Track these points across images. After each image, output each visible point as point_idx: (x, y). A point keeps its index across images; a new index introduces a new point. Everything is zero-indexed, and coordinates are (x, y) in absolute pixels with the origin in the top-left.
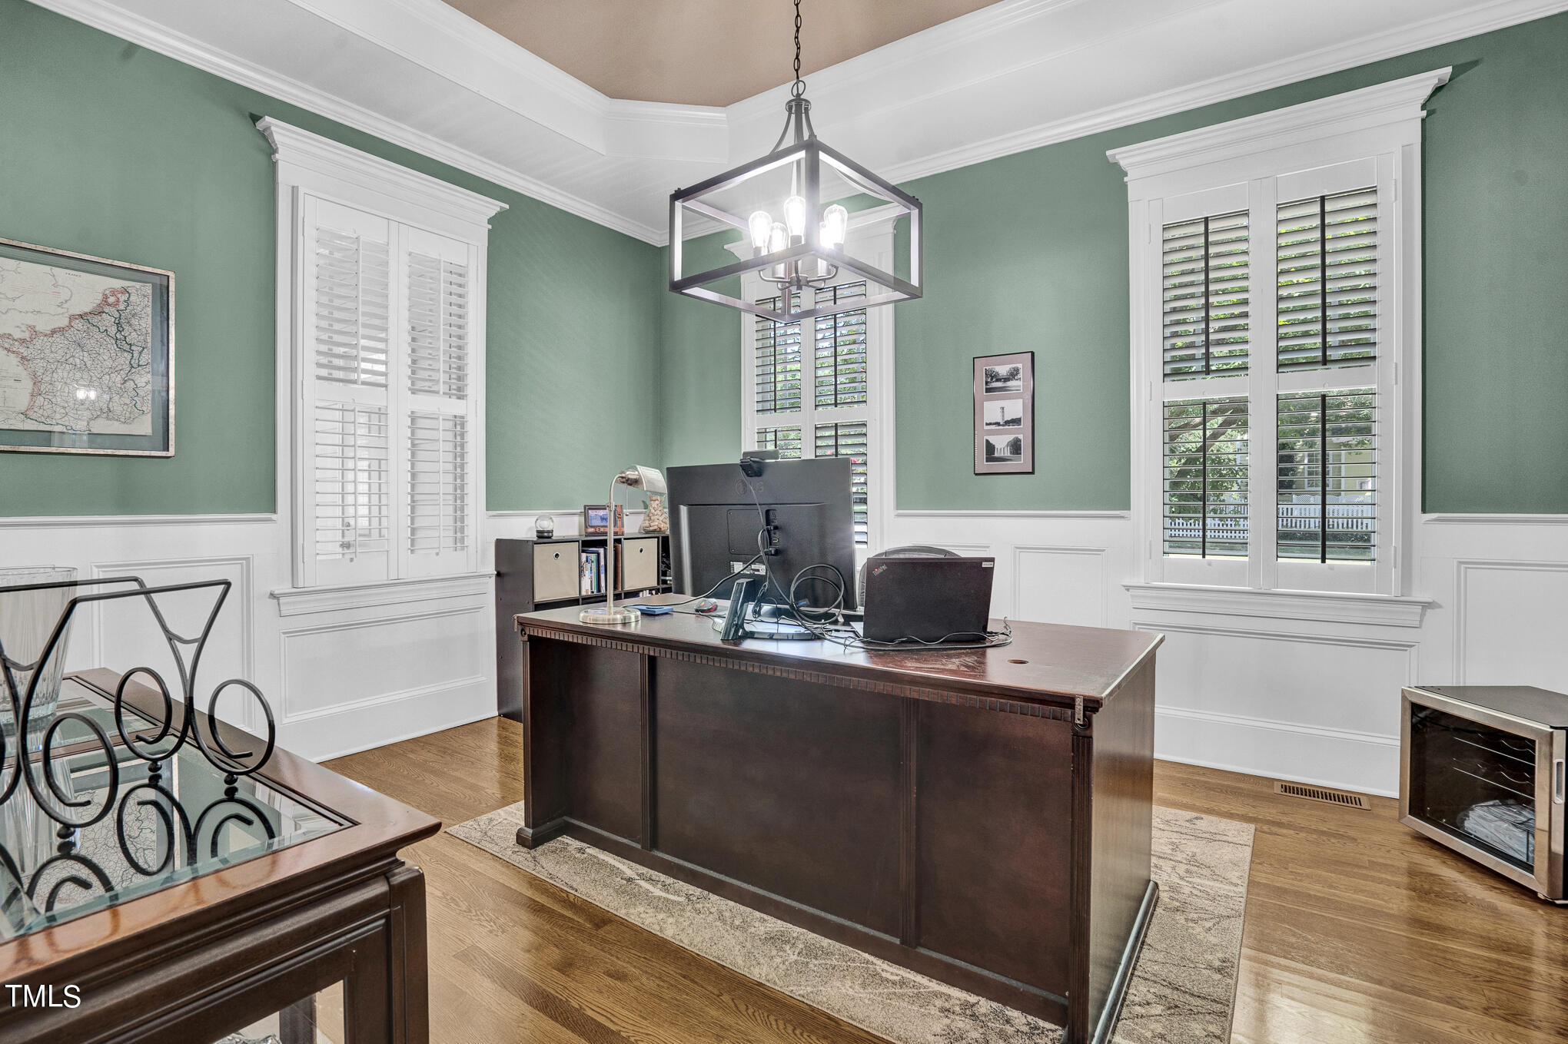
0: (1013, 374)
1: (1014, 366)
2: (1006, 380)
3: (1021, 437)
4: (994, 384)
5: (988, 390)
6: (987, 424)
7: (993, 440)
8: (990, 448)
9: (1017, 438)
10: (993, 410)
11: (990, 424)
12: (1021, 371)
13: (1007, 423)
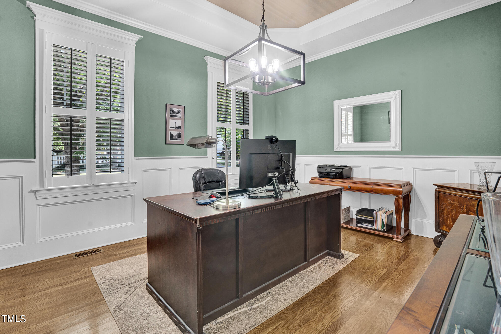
0: (179, 112)
1: (179, 109)
2: (177, 113)
3: (181, 132)
4: (173, 114)
5: (171, 116)
6: (170, 127)
7: (172, 132)
8: (171, 135)
9: (180, 133)
10: (172, 123)
11: (171, 127)
12: (181, 111)
13: (177, 127)
